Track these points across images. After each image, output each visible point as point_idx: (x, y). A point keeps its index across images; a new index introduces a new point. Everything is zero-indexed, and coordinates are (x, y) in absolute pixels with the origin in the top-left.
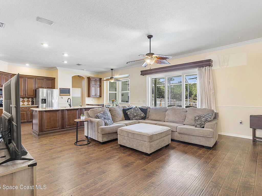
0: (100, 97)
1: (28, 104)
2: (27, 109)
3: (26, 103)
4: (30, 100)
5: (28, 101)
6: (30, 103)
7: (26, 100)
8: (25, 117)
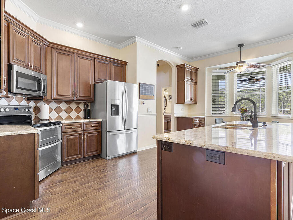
0: (194, 103)
1: (78, 117)
2: (81, 128)
3: (73, 114)
4: (82, 106)
5: (78, 110)
6: (82, 114)
7: (73, 106)
8: (77, 147)
